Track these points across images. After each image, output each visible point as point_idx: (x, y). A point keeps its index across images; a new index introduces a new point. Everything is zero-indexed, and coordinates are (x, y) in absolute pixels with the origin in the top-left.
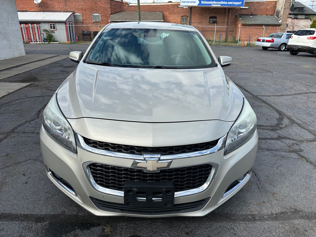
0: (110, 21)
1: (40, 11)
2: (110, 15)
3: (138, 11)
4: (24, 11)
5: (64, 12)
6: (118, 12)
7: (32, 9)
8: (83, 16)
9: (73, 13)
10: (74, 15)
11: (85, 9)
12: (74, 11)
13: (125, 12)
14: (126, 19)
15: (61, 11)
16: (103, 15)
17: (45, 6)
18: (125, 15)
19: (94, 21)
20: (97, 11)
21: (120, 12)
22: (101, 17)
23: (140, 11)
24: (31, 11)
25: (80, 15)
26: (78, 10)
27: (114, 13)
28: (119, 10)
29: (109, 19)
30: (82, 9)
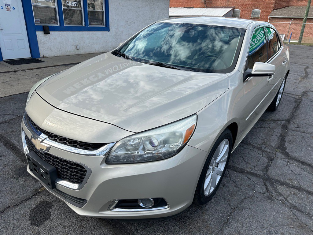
0: (270, 18)
1: (204, 8)
2: (272, 10)
3: (308, 5)
4: (191, 8)
5: (225, 7)
6: (283, 8)
7: (198, 5)
8: (242, 12)
9: (233, 9)
10: (234, 11)
11: (246, 5)
12: (234, 7)
13: (292, 8)
14: (289, 15)
15: (222, 7)
16: (264, 11)
17: (209, 2)
18: (290, 10)
19: (252, 17)
20: (258, 6)
21: (286, 7)
22: (262, 13)
23: (310, 6)
24: (197, 7)
25: (240, 11)
26: (239, 5)
27: (278, 9)
28: (284, 5)
29: (270, 15)
30: (243, 5)
